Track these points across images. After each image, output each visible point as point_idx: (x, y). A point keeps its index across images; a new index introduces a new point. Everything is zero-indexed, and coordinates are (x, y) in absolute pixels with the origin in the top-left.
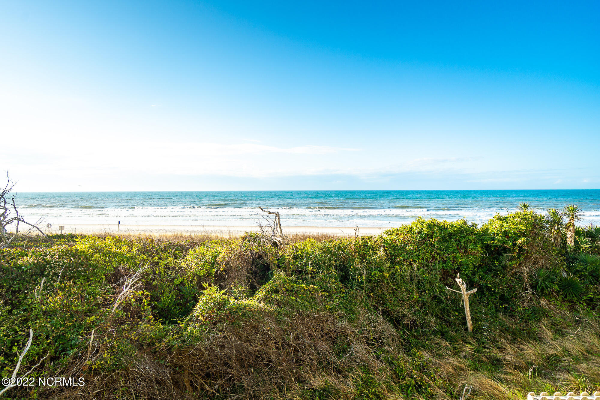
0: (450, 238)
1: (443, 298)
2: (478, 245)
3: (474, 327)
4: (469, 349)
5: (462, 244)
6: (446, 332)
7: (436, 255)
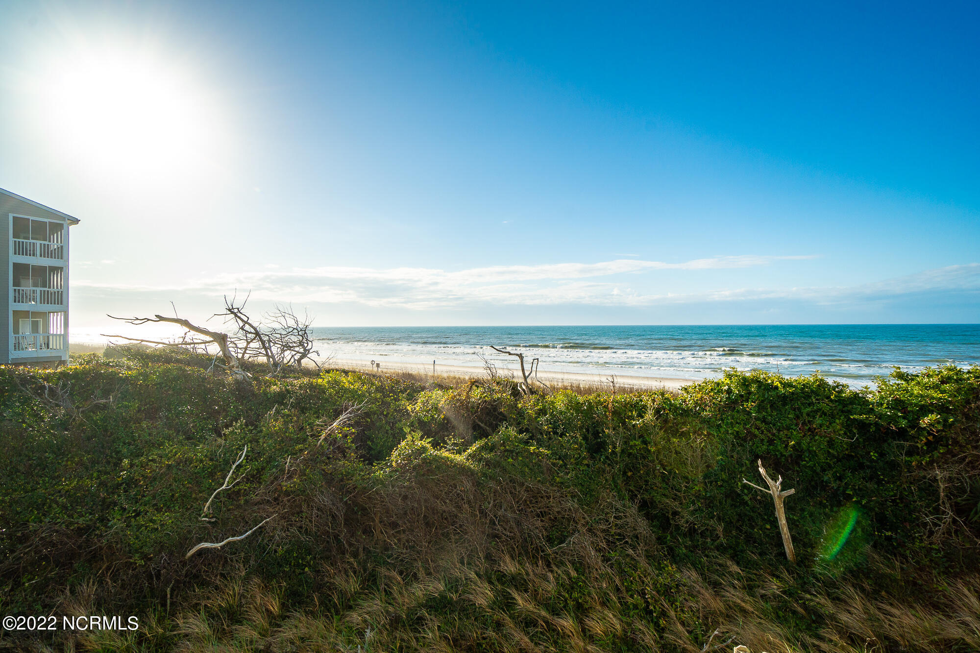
0: (784, 405)
1: (746, 498)
2: (837, 421)
3: (797, 555)
4: (774, 586)
5: (804, 415)
6: (742, 551)
7: (753, 430)
